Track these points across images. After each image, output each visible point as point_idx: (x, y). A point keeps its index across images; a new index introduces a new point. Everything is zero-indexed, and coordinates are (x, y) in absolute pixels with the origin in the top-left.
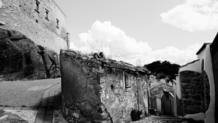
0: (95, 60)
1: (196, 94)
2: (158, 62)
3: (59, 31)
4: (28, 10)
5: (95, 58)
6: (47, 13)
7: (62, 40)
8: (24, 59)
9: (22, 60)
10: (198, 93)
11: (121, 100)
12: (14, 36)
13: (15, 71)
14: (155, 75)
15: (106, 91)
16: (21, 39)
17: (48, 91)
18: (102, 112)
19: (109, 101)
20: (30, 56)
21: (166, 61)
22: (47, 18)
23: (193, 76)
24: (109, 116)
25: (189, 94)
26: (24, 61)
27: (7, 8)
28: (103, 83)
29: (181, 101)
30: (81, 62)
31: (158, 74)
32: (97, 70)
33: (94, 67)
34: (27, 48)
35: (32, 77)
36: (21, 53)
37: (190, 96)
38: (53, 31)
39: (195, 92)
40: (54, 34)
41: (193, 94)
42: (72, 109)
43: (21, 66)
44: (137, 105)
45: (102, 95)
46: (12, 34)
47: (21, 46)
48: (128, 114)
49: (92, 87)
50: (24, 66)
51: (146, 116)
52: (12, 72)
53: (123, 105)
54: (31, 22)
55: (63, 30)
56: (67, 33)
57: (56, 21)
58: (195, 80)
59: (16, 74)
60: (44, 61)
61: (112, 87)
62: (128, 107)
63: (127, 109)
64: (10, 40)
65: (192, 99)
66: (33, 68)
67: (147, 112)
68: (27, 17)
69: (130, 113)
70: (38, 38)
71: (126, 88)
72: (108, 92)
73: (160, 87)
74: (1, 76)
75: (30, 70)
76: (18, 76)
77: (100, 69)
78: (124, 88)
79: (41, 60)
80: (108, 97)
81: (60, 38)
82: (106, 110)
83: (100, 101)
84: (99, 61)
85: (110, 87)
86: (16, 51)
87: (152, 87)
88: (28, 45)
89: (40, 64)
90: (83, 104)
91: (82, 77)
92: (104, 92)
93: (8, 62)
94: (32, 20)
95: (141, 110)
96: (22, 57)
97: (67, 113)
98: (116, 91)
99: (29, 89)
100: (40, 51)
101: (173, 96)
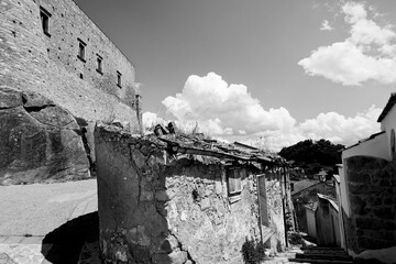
0: (155, 138)
1: (383, 206)
2: (308, 143)
3: (121, 93)
4: (65, 58)
5: (157, 134)
6: (99, 61)
7: (128, 107)
8: (49, 142)
9: (45, 146)
10: (386, 203)
11: (217, 221)
12: (32, 102)
13: (31, 167)
14: (304, 167)
15: (179, 204)
16: (44, 107)
17: (84, 203)
18: (171, 252)
19: (187, 226)
20: (60, 138)
21: (322, 140)
22: (99, 71)
23: (372, 168)
24: (190, 258)
25: (368, 206)
26: (48, 148)
27: (24, 54)
28: (171, 186)
29: (350, 219)
30: (129, 145)
31: (309, 165)
32: (158, 160)
33: (153, 153)
34: (55, 123)
35: (63, 177)
36: (43, 132)
37: (369, 210)
38: (111, 92)
39: (379, 200)
40: (113, 99)
41: (376, 204)
42: (113, 242)
43: (43, 157)
44: (258, 230)
45: (169, 214)
46: (29, 98)
47: (45, 120)
48: (236, 250)
49: (149, 196)
50: (49, 156)
51: (280, 250)
52: (25, 169)
53: (223, 231)
54: (71, 78)
55: (130, 91)
56: (137, 96)
57: (116, 75)
58: (378, 175)
59: (33, 172)
60: (86, 147)
61: (195, 195)
62: (235, 235)
63: (232, 241)
64: (24, 110)
65: (375, 217)
66: (65, 160)
67: (283, 241)
68: (63, 70)
69: (240, 248)
70: (83, 105)
71: (230, 195)
72: (186, 206)
73: (312, 189)
74: (7, 176)
75: (59, 162)
76: (36, 176)
77: (165, 157)
78: (226, 196)
79: (81, 144)
80: (184, 217)
81: (124, 105)
82: (180, 245)
83: (166, 226)
84: (164, 140)
85: (190, 195)
86: (35, 129)
87: (296, 190)
88: (57, 118)
89: (78, 152)
90: (134, 231)
91: (132, 176)
92: (173, 206)
93: (19, 148)
94: (72, 75)
95: (269, 240)
96: (45, 141)
97: (105, 251)
98: (205, 203)
99: (51, 201)
100: (79, 128)
101: (337, 208)
